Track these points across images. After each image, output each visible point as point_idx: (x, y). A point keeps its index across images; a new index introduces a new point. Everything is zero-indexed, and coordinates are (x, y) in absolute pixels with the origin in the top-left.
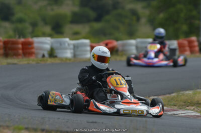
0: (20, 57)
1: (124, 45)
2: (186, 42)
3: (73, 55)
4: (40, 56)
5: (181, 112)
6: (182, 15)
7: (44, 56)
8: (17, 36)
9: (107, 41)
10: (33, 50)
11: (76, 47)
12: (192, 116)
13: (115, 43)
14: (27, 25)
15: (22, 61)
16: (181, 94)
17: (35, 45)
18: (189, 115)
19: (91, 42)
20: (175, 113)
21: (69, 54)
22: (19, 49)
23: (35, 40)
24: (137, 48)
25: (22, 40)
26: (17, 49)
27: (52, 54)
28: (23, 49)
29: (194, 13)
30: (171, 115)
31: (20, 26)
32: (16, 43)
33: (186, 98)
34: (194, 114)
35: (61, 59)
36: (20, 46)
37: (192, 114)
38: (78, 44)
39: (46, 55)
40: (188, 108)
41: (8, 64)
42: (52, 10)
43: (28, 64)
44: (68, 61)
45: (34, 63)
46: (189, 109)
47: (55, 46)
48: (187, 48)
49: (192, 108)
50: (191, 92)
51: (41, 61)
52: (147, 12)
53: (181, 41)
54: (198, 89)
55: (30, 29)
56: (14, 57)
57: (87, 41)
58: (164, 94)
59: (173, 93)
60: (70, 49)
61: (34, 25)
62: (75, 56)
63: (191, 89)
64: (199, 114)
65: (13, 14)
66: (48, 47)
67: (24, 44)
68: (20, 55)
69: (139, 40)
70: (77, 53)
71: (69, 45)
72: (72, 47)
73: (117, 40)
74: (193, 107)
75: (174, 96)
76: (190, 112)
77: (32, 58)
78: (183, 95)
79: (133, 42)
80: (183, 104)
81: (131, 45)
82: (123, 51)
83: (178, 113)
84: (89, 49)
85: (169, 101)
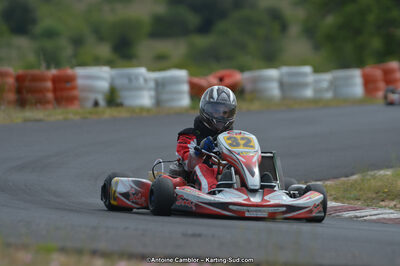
0: (50, 106)
1: (255, 81)
2: (378, 73)
3: (153, 101)
4: (89, 104)
5: (369, 213)
6: (371, 18)
7: (96, 104)
8: (44, 65)
9: (222, 72)
10: (75, 93)
11: (160, 85)
12: (391, 219)
13: (239, 77)
14: (63, 42)
15: (54, 115)
16: (368, 177)
17: (80, 82)
18: (384, 219)
19: (191, 74)
20: (358, 213)
21: (146, 99)
22: (46, 90)
23: (80, 71)
24: (282, 85)
25: (54, 72)
26: (42, 91)
27: (113, 99)
28: (55, 90)
29: (395, 14)
30: (350, 218)
31: (49, 44)
32: (42, 79)
33: (380, 184)
34: (395, 215)
35: (132, 110)
36: (49, 85)
37: (392, 216)
38: (164, 79)
39: (102, 102)
40: (382, 203)
41: (26, 120)
42: (113, 11)
43: (66, 119)
44: (145, 114)
45: (77, 118)
46: (385, 207)
47: (119, 82)
48: (382, 85)
49: (392, 204)
50: (389, 172)
51: (91, 113)
52: (300, 13)
53: (369, 69)
55: (68, 51)
56: (39, 106)
57: (182, 74)
58: (336, 178)
59: (353, 174)
60: (150, 89)
61: (78, 42)
62: (158, 102)
63: (388, 167)
65: (34, 21)
66: (104, 85)
67: (56, 80)
68: (48, 102)
69: (285, 69)
70: (164, 97)
71: (146, 80)
72: (152, 84)
73: (242, 69)
74: (394, 203)
75: (356, 181)
76: (387, 213)
77: (74, 108)
78: (374, 177)
79: (273, 73)
80: (374, 196)
81: (269, 79)
82: (254, 91)
83: (363, 214)
84: (186, 88)
85: (346, 190)
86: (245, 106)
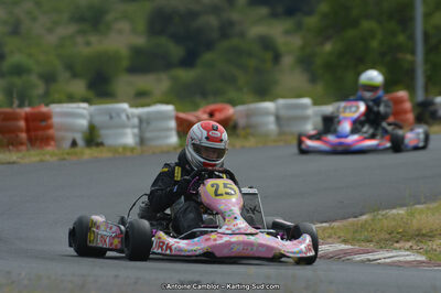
0: (23, 148)
1: (250, 114)
3: (138, 139)
4: (69, 143)
5: (383, 256)
6: (375, 44)
7: (74, 144)
8: (16, 102)
9: (212, 107)
10: (51, 132)
11: (143, 122)
12: (407, 262)
13: (230, 111)
14: (34, 79)
15: (28, 157)
16: (380, 217)
17: (56, 120)
18: (400, 262)
19: (177, 110)
20: (370, 256)
21: (129, 138)
22: (19, 130)
23: (56, 108)
24: (278, 118)
26: (16, 130)
27: (92, 138)
28: (28, 130)
29: (401, 38)
30: (363, 262)
31: (17, 81)
32: (13, 117)
33: (393, 223)
34: (412, 257)
35: (114, 149)
36: (22, 124)
37: (408, 259)
38: (149, 113)
39: (80, 142)
40: (397, 245)
42: (88, 44)
43: (41, 161)
44: (129, 154)
46: (400, 249)
47: (98, 120)
49: (408, 245)
50: (402, 211)
51: (68, 154)
52: (296, 41)
54: (419, 203)
55: (40, 89)
56: (11, 147)
57: (170, 108)
58: (344, 218)
59: (363, 214)
60: (133, 127)
62: (142, 141)
63: (402, 206)
64: (423, 258)
66: (84, 123)
67: (27, 118)
68: (22, 144)
69: (281, 101)
70: (148, 135)
71: (128, 117)
72: (136, 121)
73: (233, 103)
74: (410, 244)
75: (366, 221)
76: (404, 255)
77: (49, 149)
78: (386, 217)
79: (269, 105)
80: (387, 236)
81: (266, 113)
82: (248, 126)
83: (377, 257)
84: (173, 124)
85: (356, 231)
86: (238, 143)
